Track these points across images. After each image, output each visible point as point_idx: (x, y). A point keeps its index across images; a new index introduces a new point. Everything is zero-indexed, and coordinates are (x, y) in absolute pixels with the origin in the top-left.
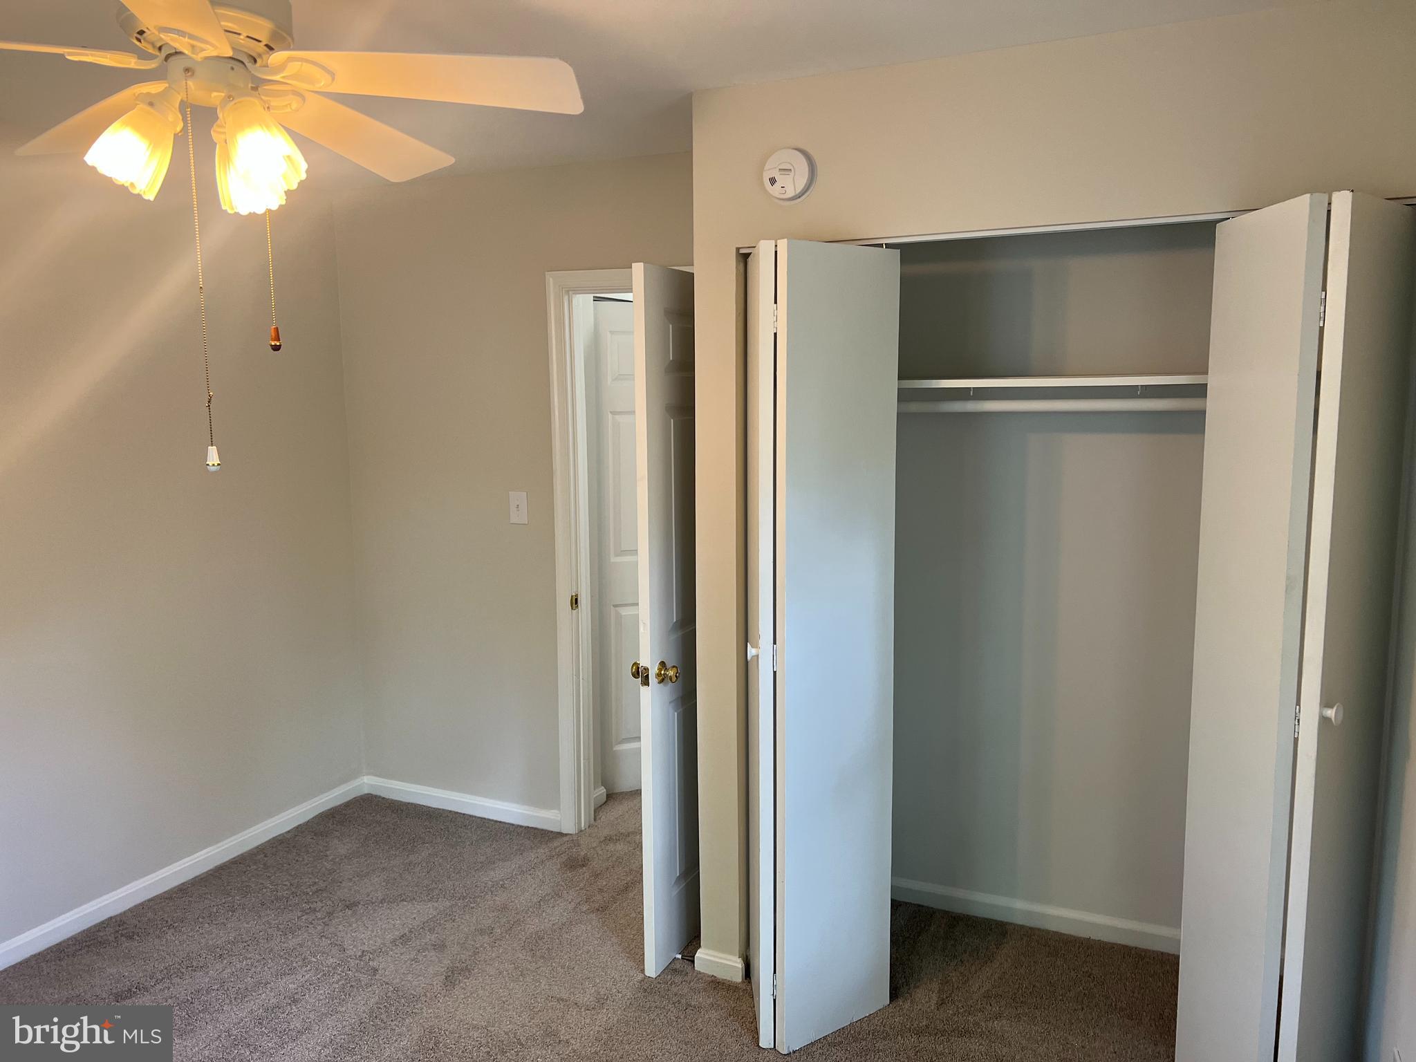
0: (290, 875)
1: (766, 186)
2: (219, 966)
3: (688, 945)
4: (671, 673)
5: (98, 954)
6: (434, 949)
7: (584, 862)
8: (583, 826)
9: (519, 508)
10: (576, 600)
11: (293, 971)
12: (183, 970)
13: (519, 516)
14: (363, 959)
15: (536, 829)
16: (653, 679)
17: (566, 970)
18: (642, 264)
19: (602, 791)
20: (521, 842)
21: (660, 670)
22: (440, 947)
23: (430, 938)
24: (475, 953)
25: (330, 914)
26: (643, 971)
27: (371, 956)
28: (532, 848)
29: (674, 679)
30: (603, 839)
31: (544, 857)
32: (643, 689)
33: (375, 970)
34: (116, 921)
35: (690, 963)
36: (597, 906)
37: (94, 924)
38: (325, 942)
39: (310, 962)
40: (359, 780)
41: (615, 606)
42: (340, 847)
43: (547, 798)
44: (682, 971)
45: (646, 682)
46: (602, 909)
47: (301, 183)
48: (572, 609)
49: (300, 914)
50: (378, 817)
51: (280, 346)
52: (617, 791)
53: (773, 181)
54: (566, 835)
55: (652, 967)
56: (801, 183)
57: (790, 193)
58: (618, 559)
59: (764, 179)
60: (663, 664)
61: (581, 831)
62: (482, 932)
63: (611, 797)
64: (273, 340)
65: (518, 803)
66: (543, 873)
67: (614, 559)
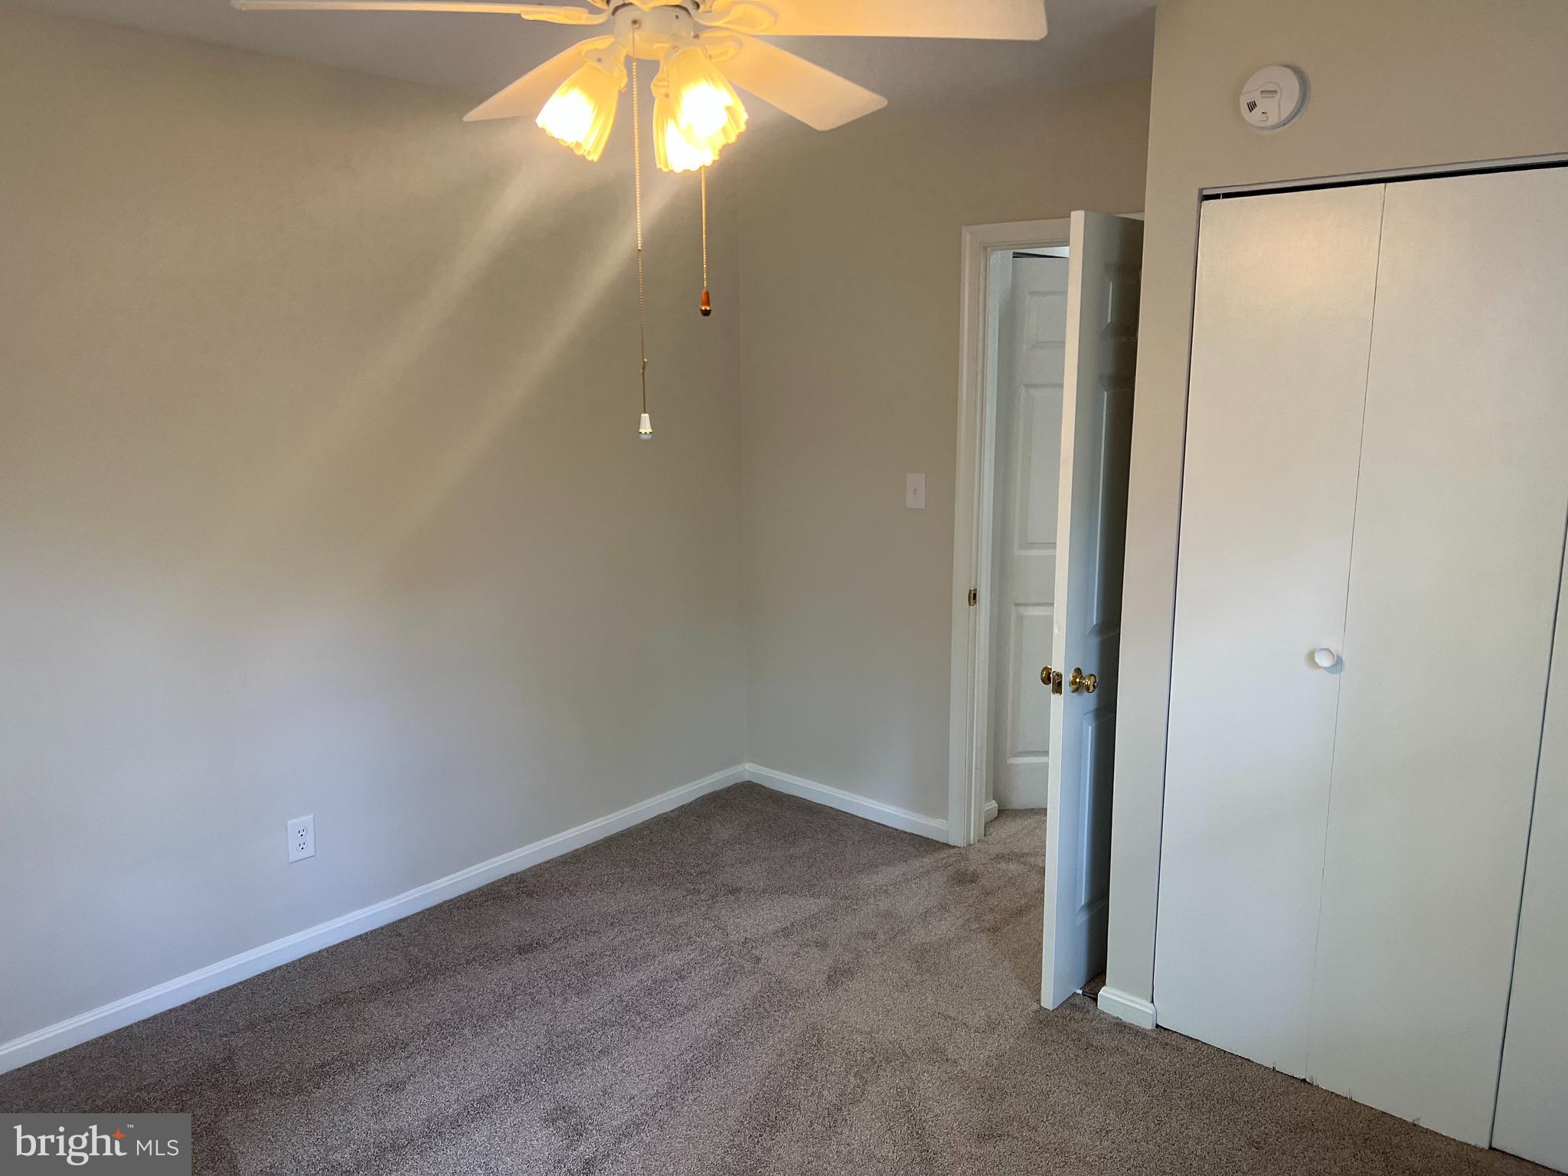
0: (675, 854)
1: (1242, 111)
2: (611, 934)
3: (1089, 981)
4: (1088, 682)
5: (502, 907)
6: (817, 946)
7: (974, 878)
8: (972, 839)
9: (916, 490)
10: (975, 595)
11: (678, 948)
12: (578, 933)
13: (916, 500)
14: (746, 946)
15: (921, 837)
16: (1065, 686)
17: (954, 987)
18: (1083, 211)
19: (994, 804)
20: (905, 849)
21: (1075, 678)
22: (822, 945)
23: (810, 934)
24: (858, 956)
25: (713, 897)
26: (1039, 1001)
27: (754, 944)
28: (916, 856)
29: (1091, 689)
30: (994, 856)
31: (929, 867)
32: (1055, 697)
33: (758, 960)
34: (517, 879)
35: (1092, 1001)
36: (988, 926)
37: (498, 878)
38: (708, 925)
39: (695, 942)
40: (741, 766)
41: (1017, 605)
42: (722, 831)
43: (936, 805)
44: (1083, 1008)
45: (1058, 689)
46: (995, 929)
47: (740, 136)
48: (970, 604)
49: (685, 893)
50: (759, 806)
51: (710, 310)
52: (1010, 807)
53: (1252, 106)
54: (954, 847)
55: (1049, 999)
56: (1288, 107)
57: (1273, 120)
58: (1024, 553)
59: (1241, 105)
60: (1078, 671)
61: (971, 845)
62: (865, 935)
63: (1003, 812)
64: (704, 304)
65: (906, 808)
66: (929, 884)
67: (1017, 552)
